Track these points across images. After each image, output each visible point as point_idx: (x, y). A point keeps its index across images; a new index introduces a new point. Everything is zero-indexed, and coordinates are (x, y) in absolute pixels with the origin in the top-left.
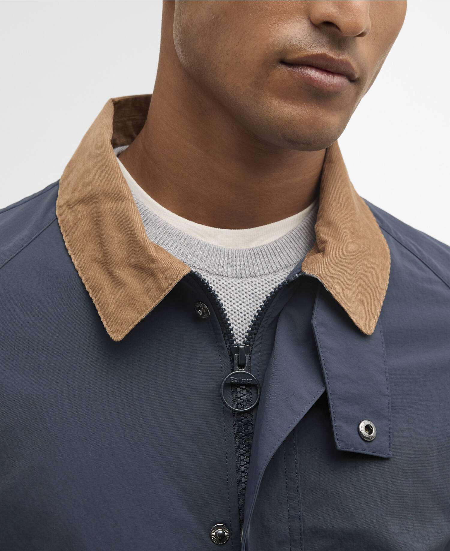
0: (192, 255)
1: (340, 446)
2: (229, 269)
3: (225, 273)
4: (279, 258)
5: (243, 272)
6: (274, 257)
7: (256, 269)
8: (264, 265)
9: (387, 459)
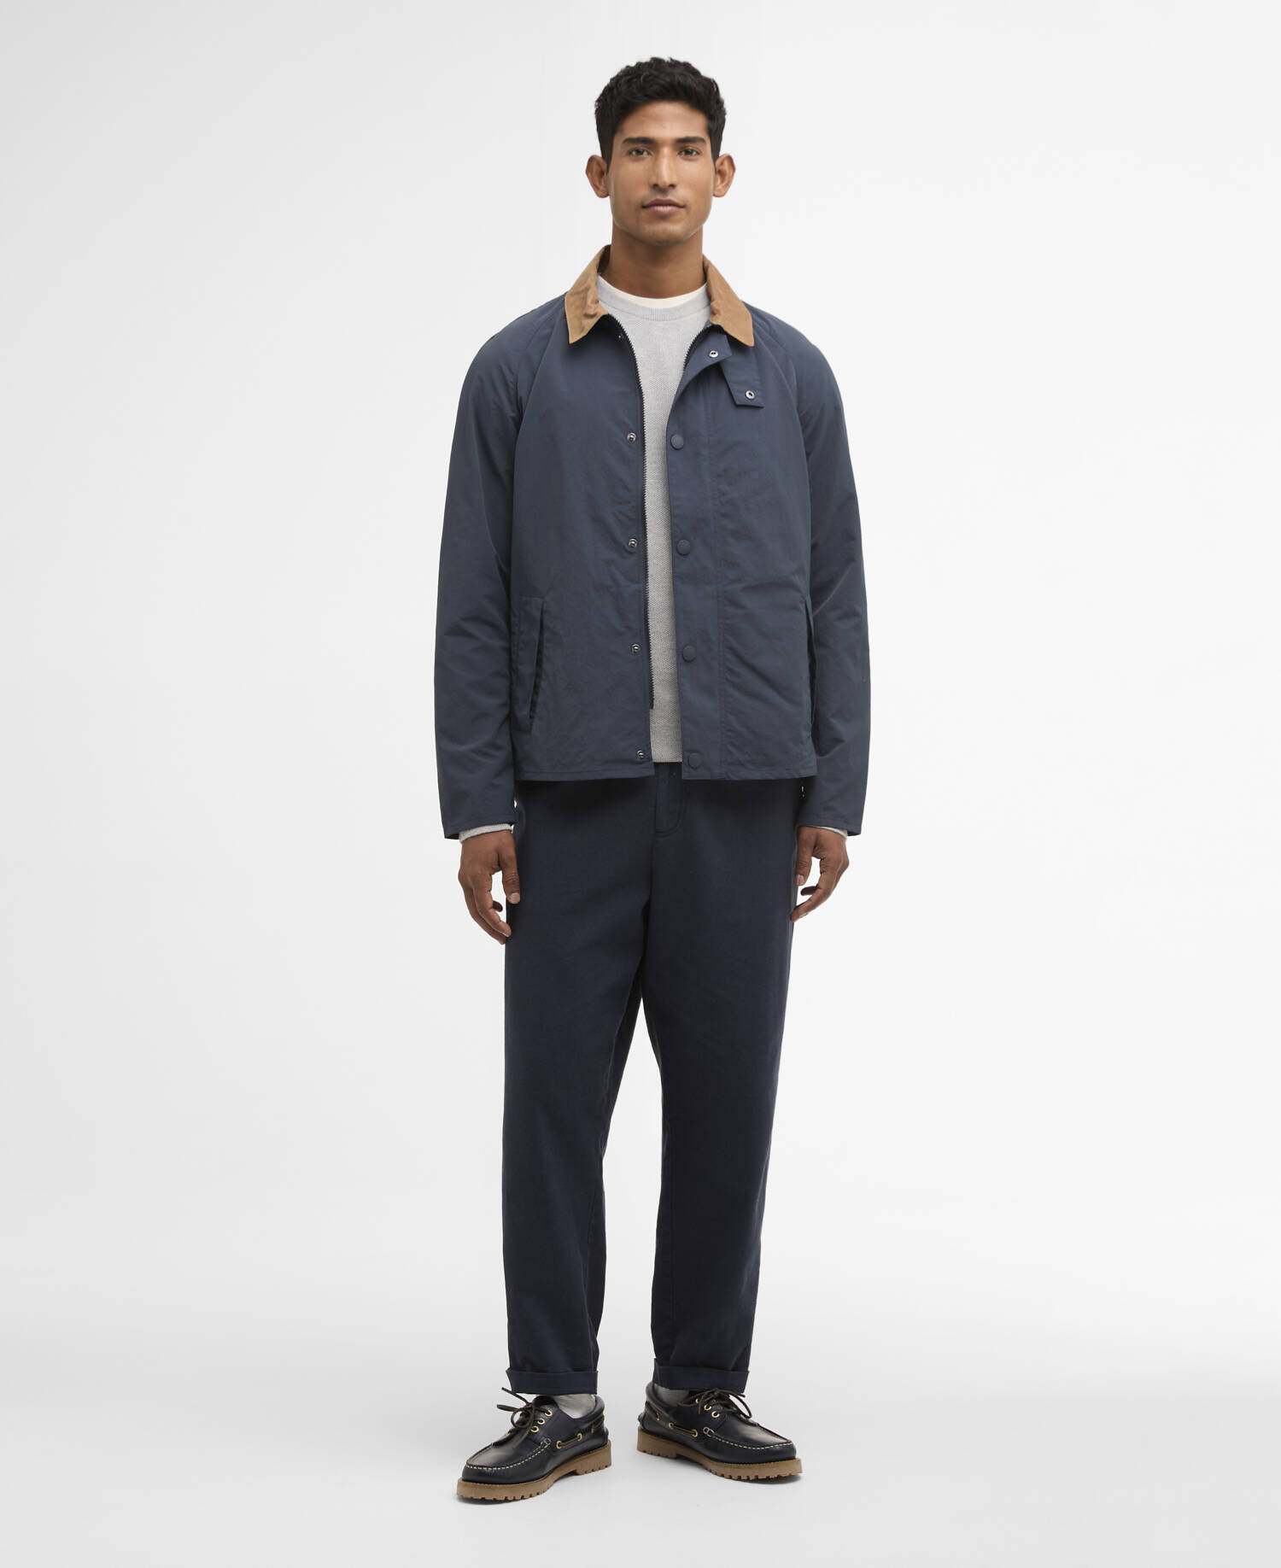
1: (737, 403)
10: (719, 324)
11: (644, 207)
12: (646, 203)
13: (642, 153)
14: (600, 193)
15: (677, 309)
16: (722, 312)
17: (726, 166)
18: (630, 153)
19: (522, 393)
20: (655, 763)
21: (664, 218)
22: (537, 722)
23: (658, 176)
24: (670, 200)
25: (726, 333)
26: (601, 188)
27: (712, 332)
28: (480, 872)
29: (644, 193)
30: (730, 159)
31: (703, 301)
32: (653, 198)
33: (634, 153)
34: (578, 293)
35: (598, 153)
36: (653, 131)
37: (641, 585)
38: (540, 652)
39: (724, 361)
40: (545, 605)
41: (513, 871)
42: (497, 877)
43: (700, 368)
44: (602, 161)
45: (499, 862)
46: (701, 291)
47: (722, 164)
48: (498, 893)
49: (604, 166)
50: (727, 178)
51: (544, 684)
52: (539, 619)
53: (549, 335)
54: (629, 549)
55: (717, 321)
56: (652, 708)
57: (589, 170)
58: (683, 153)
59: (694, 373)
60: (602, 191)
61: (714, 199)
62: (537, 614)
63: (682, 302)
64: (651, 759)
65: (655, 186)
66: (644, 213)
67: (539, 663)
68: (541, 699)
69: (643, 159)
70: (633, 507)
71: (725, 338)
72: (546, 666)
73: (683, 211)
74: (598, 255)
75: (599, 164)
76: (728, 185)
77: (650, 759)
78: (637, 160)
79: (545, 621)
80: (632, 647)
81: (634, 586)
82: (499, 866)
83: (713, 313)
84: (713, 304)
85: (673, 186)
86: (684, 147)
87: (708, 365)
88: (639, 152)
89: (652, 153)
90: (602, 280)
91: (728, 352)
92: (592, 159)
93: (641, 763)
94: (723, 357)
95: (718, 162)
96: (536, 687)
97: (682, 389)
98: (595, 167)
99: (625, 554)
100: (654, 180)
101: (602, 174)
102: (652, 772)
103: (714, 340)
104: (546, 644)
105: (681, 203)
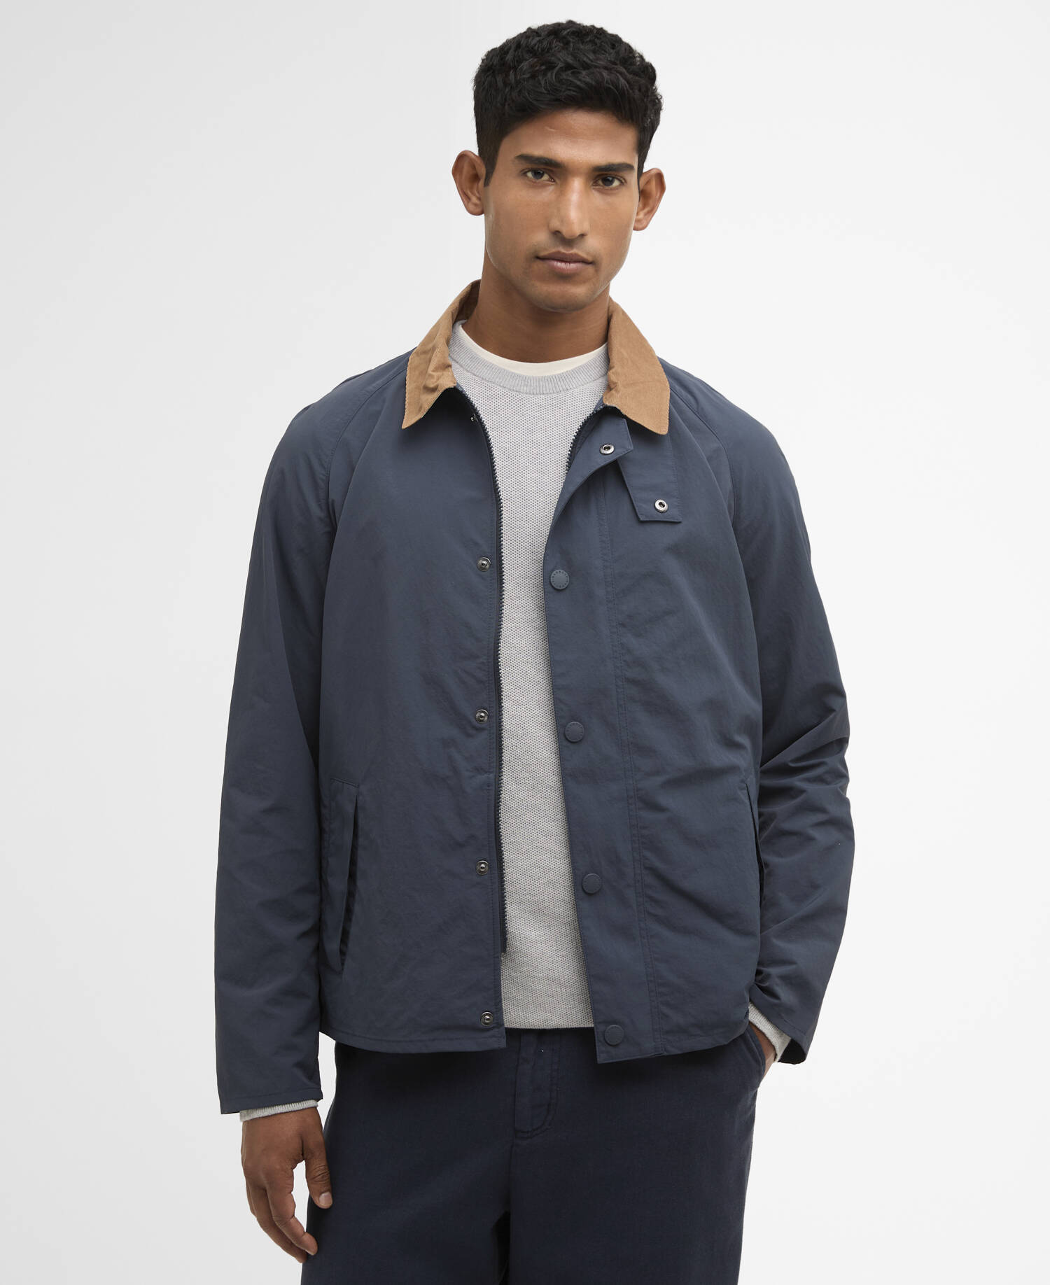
0: (500, 379)
1: (641, 519)
2: (525, 388)
3: (522, 391)
4: (562, 383)
5: (535, 391)
6: (559, 382)
7: (544, 389)
8: (551, 387)
9: (680, 522)
10: (614, 405)
11: (538, 258)
12: (542, 254)
13: (542, 175)
14: (471, 207)
15: (561, 377)
16: (620, 386)
17: (653, 186)
18: (524, 173)
19: (335, 495)
20: (506, 1029)
21: (565, 278)
22: (349, 962)
23: (563, 220)
24: (576, 254)
25: (625, 417)
26: (474, 199)
27: (604, 415)
28: (278, 1167)
29: (541, 239)
30: (659, 177)
31: (598, 370)
32: (553, 250)
33: (530, 174)
34: (425, 352)
35: (475, 150)
36: (562, 150)
37: (492, 776)
38: (353, 862)
39: (622, 458)
40: (361, 798)
41: (320, 1165)
42: (300, 1170)
43: (587, 472)
44: (479, 162)
45: (303, 1151)
46: (600, 351)
47: (648, 182)
48: (301, 1193)
49: (482, 170)
50: (651, 202)
51: (357, 908)
52: (352, 817)
53: (379, 413)
54: (475, 723)
55: (612, 402)
56: (504, 950)
57: (457, 170)
58: (600, 182)
59: (579, 480)
60: (476, 205)
61: (634, 231)
62: (350, 809)
63: (570, 369)
64: (503, 1024)
65: (556, 234)
66: (539, 266)
67: (352, 876)
68: (354, 930)
69: (544, 186)
70: (483, 663)
71: (624, 423)
72: (360, 883)
73: (590, 269)
74: (457, 298)
75: (473, 167)
76: (651, 212)
77: (498, 1022)
78: (534, 186)
79: (361, 822)
80: (477, 863)
81: (483, 778)
82: (303, 1154)
83: (609, 387)
84: (610, 373)
85: (582, 236)
86: (604, 177)
87: (598, 467)
88: (538, 174)
89: (557, 181)
90: (461, 332)
91: (628, 444)
92: (462, 157)
93: (488, 1030)
94: (621, 452)
95: (643, 180)
96: (349, 911)
97: (563, 504)
98: (466, 168)
99: (472, 732)
100: (555, 224)
101: (475, 178)
102: (503, 1043)
103: (610, 428)
104: (360, 852)
105: (590, 259)
